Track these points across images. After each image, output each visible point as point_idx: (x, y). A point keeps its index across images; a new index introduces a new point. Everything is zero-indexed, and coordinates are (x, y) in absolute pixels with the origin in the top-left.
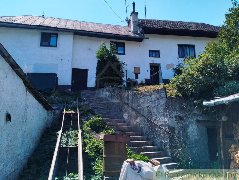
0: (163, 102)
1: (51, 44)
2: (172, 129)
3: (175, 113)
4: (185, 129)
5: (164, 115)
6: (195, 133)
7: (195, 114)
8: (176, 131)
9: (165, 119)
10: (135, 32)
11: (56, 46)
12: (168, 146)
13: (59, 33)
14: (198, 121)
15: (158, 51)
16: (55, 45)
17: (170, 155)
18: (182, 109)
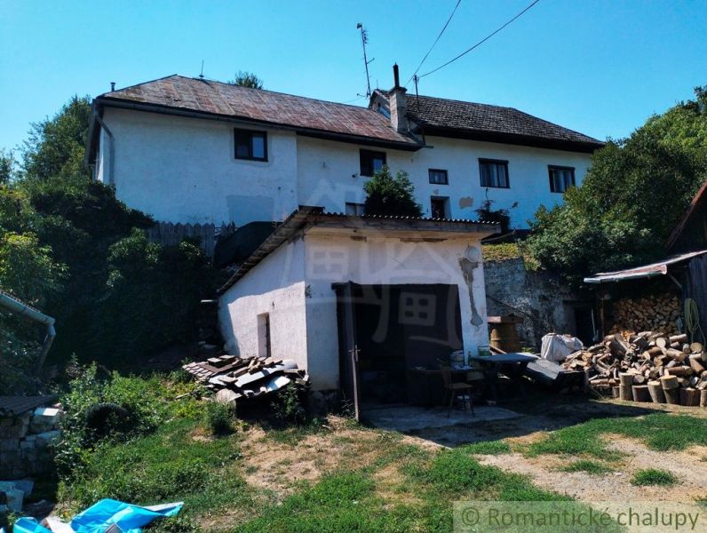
0: (520, 277)
1: (255, 155)
2: (535, 312)
3: (538, 292)
4: (550, 312)
5: (523, 295)
6: (562, 316)
7: (561, 293)
8: (541, 315)
9: (527, 300)
10: (402, 131)
11: (265, 159)
12: (532, 334)
13: (269, 130)
14: (565, 302)
15: (445, 172)
16: (262, 156)
17: (534, 345)
18: (548, 286)
